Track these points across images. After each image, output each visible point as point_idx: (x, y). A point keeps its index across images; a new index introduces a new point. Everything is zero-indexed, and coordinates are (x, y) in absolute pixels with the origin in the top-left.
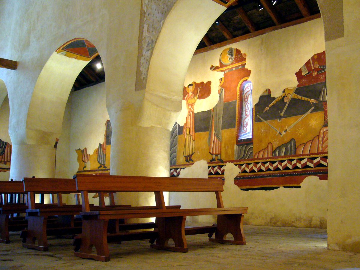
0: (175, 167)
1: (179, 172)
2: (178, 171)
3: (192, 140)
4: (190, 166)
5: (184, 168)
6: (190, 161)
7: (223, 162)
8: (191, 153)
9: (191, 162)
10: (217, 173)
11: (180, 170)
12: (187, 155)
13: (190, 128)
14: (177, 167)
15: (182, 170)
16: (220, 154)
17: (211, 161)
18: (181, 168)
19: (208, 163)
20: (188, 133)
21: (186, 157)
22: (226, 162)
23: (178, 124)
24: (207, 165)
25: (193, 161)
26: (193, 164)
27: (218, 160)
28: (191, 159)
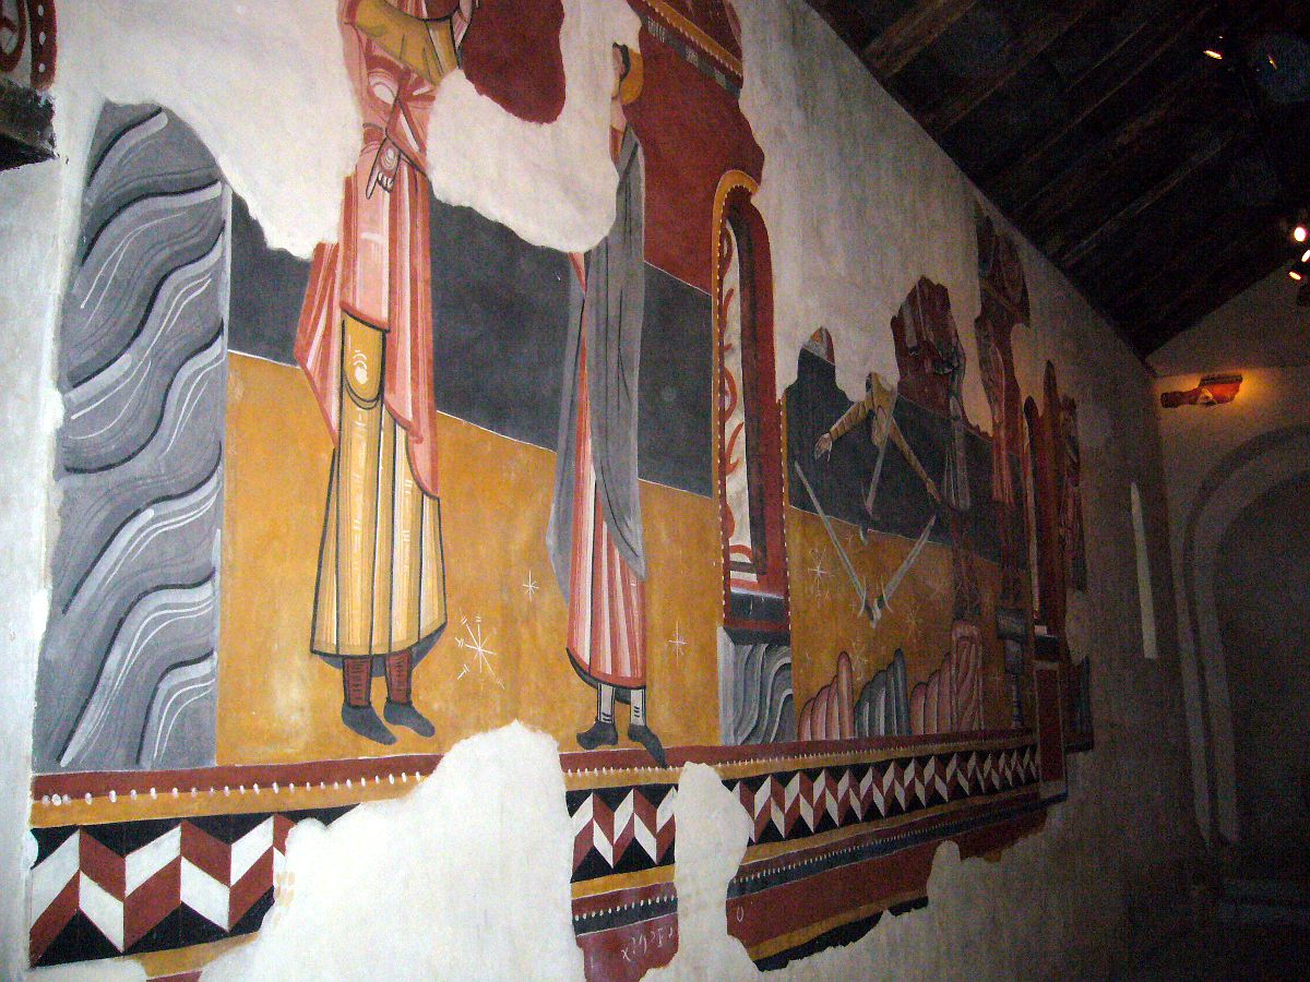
0: (199, 803)
1: (264, 866)
2: (245, 852)
3: (410, 483)
4: (399, 791)
5: (328, 816)
6: (395, 730)
7: (662, 758)
8: (401, 636)
9: (405, 741)
10: (631, 857)
11: (280, 842)
12: (356, 645)
13: (385, 332)
14: (229, 801)
15: (305, 833)
16: (644, 687)
17: (589, 739)
18: (297, 816)
19: (568, 762)
20: (362, 376)
21: (355, 670)
22: (679, 757)
23: (240, 206)
24: (556, 783)
25: (426, 729)
26: (428, 765)
27: (634, 733)
28: (401, 705)
